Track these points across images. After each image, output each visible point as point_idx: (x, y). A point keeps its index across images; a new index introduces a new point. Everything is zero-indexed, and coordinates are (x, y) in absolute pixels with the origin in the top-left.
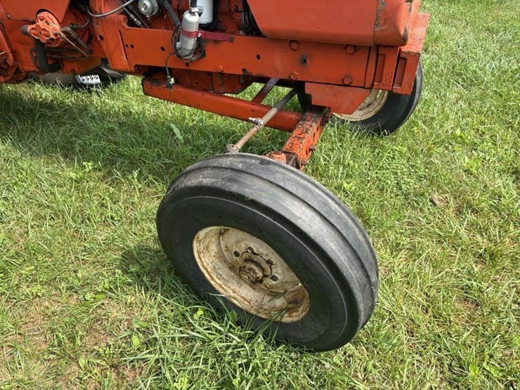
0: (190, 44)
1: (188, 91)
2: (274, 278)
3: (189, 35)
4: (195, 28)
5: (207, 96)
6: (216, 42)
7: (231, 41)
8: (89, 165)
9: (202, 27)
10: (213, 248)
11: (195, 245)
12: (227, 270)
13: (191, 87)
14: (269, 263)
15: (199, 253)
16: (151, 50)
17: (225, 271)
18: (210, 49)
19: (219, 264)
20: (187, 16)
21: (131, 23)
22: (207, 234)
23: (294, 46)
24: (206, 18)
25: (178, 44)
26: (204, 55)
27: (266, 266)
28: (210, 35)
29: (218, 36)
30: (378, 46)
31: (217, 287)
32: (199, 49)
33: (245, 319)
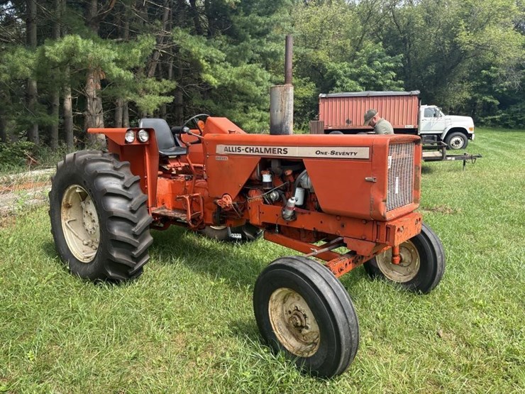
0: (290, 213)
1: (286, 238)
2: (307, 328)
3: (290, 208)
4: (292, 206)
5: (296, 241)
6: (302, 213)
7: (309, 214)
8: (222, 280)
9: (296, 206)
10: (279, 310)
11: (270, 304)
12: (285, 327)
13: (289, 237)
14: (305, 316)
15: (271, 310)
16: (271, 215)
17: (283, 328)
18: (299, 217)
19: (281, 323)
20: (290, 200)
21: (265, 203)
22: (277, 296)
23: (338, 218)
24: (300, 203)
25: (284, 213)
26: (296, 219)
27: (303, 318)
28: (300, 210)
29: (304, 211)
30: (377, 221)
31: (278, 336)
32: (294, 216)
33: (289, 355)
